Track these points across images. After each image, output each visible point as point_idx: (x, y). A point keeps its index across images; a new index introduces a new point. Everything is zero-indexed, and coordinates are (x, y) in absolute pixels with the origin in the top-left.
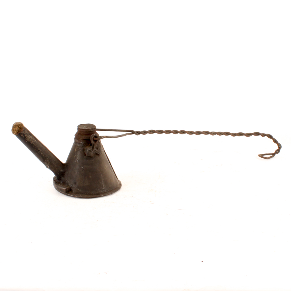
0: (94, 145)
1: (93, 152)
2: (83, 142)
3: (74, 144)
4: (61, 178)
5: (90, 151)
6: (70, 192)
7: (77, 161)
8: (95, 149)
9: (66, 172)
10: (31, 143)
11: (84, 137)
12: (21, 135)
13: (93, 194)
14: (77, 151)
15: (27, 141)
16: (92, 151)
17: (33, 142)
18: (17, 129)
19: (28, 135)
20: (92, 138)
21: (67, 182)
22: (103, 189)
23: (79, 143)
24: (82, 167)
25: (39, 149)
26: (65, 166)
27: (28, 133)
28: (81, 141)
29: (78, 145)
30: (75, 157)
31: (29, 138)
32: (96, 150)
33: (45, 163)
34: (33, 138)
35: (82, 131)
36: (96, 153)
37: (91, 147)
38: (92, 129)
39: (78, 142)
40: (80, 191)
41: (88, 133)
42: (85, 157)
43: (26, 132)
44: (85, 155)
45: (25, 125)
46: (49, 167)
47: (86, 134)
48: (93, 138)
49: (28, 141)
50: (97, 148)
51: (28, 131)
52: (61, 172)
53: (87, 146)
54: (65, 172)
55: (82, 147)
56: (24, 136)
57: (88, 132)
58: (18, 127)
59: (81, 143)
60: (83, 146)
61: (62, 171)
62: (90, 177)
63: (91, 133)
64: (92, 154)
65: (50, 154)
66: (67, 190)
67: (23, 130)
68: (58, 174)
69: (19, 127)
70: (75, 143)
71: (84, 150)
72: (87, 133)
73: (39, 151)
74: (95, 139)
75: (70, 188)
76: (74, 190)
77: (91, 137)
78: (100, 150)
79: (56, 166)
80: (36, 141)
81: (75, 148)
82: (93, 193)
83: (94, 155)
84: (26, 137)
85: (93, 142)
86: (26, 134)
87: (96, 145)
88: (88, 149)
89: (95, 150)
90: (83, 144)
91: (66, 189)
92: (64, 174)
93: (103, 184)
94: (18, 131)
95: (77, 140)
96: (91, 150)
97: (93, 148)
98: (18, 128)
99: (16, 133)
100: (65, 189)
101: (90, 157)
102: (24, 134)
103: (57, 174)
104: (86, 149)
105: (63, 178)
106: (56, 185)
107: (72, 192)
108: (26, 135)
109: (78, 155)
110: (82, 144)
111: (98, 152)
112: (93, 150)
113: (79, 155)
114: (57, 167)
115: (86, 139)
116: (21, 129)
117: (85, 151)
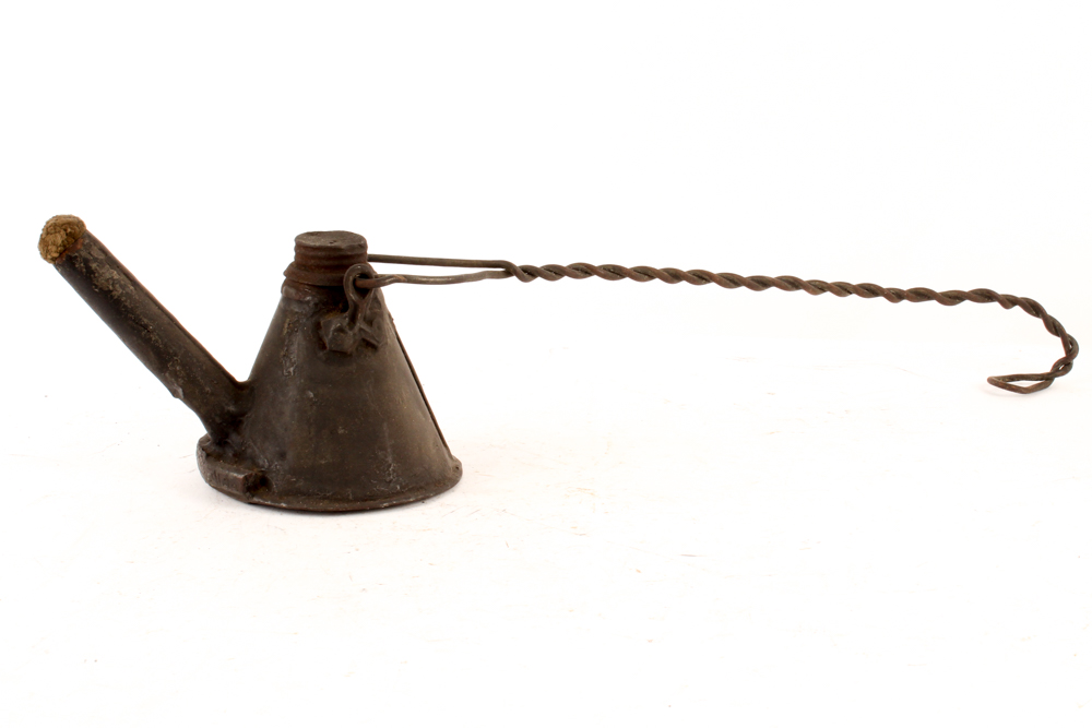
0: (356, 308)
1: (355, 334)
2: (313, 296)
3: (279, 307)
4: (227, 436)
5: (340, 330)
6: (261, 491)
7: (291, 369)
8: (360, 324)
9: (249, 415)
10: (112, 297)
11: (320, 278)
12: (74, 264)
13: (351, 497)
14: (290, 334)
15: (96, 286)
16: (351, 333)
17: (121, 291)
18: (59, 238)
19: (101, 264)
20: (351, 278)
21: (249, 451)
22: (390, 481)
23: (300, 302)
24: (311, 395)
25: (146, 321)
26: (246, 392)
27: (102, 257)
28: (306, 294)
29: (296, 310)
30: (282, 353)
31: (108, 276)
32: (364, 326)
33: (167, 375)
34: (123, 277)
35: (312, 253)
36: (364, 340)
37: (347, 314)
38: (352, 248)
39: (297, 298)
40: (301, 483)
41: (336, 263)
42: (321, 354)
43: (96, 253)
44: (323, 347)
45: (93, 228)
46: (180, 391)
47: (326, 267)
48: (354, 281)
49: (101, 289)
50: (370, 322)
51: (103, 250)
52: (229, 411)
53: (329, 311)
54: (243, 415)
55: (312, 316)
56: (88, 268)
57: (335, 258)
58: (65, 230)
59: (308, 302)
60: (314, 313)
61: (232, 408)
62: (341, 431)
63: (345, 262)
64: (349, 342)
65: (188, 341)
66: (251, 480)
67: (83, 244)
68: (218, 420)
69: (69, 230)
70: (287, 299)
71: (318, 326)
72: (326, 263)
73: (145, 327)
74: (362, 283)
75: (260, 474)
76: (276, 483)
77: (348, 280)
78: (380, 328)
79: (207, 389)
80: (132, 288)
81: (284, 322)
82: (349, 492)
83: (357, 349)
84: (94, 273)
85: (352, 296)
86: (96, 260)
87: (366, 309)
88: (336, 321)
89: (361, 329)
90: (316, 305)
91: (246, 478)
92: (241, 422)
93: (390, 459)
94: (64, 246)
95: (292, 291)
96: (347, 329)
97: (353, 319)
98: (65, 237)
99: (56, 255)
100: (241, 476)
101: (340, 356)
102: (86, 261)
103: (214, 421)
104: (329, 324)
105: (234, 438)
106: (206, 465)
107: (270, 490)
108: (94, 266)
109: (294, 348)
110: (312, 304)
111: (373, 337)
112: (351, 328)
113: (298, 346)
114: (212, 394)
115: (328, 284)
116: (76, 241)
117: (322, 332)
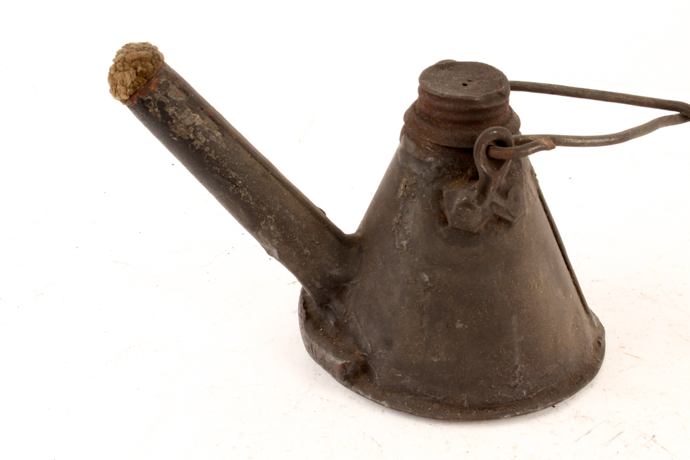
0: (488, 180)
1: (484, 210)
2: (436, 158)
4: (329, 301)
5: (467, 205)
6: (362, 378)
7: (405, 243)
8: (493, 196)
9: (354, 282)
10: (193, 147)
11: (447, 136)
12: (147, 109)
13: (465, 404)
14: (407, 198)
15: (175, 135)
16: (479, 208)
17: (204, 140)
18: (129, 78)
19: (180, 107)
20: (484, 147)
21: (352, 326)
22: (515, 386)
23: (420, 162)
24: (426, 278)
25: (234, 174)
27: (181, 98)
28: (428, 153)
29: (415, 170)
30: (395, 220)
31: (188, 122)
32: (498, 200)
33: (260, 233)
34: (209, 120)
35: (437, 104)
36: (495, 215)
37: (476, 185)
38: (489, 99)
39: (417, 155)
40: (407, 381)
41: (467, 118)
42: (441, 229)
43: (174, 94)
44: (445, 222)
45: (175, 61)
46: (275, 251)
47: (455, 122)
48: (488, 148)
49: (180, 138)
50: (504, 193)
51: (185, 89)
52: (331, 276)
53: (454, 178)
54: (348, 280)
55: (433, 182)
56: (164, 113)
57: (465, 112)
58: (136, 69)
59: (429, 164)
60: (436, 179)
61: (335, 272)
62: (459, 326)
63: (479, 117)
64: (476, 220)
65: (286, 193)
66: (350, 369)
67: (158, 85)
68: (318, 285)
69: (140, 68)
70: (403, 156)
71: (439, 195)
72: (460, 117)
73: (234, 181)
74: (497, 152)
75: (362, 359)
76: (380, 373)
77: (481, 143)
78: (516, 199)
79: (306, 251)
80: (218, 134)
81: (400, 181)
82: (464, 398)
83: (486, 226)
84: (171, 120)
85: (483, 167)
86: (173, 103)
87: (500, 179)
88: (462, 193)
89: (493, 204)
90: (439, 169)
91: (344, 366)
92: (344, 288)
93: (517, 360)
94: (134, 88)
95: (412, 145)
96: (475, 204)
97: (484, 191)
98: (135, 76)
99: (126, 98)
100: (340, 362)
101: (466, 236)
102: (161, 105)
103: (314, 286)
104: (452, 196)
105: (336, 304)
107: (371, 381)
108: (171, 110)
109: (409, 217)
110: (434, 166)
111: (508, 212)
112: (480, 202)
113: (413, 218)
114: (312, 257)
115: (455, 145)
116: (149, 81)
117: (444, 204)
